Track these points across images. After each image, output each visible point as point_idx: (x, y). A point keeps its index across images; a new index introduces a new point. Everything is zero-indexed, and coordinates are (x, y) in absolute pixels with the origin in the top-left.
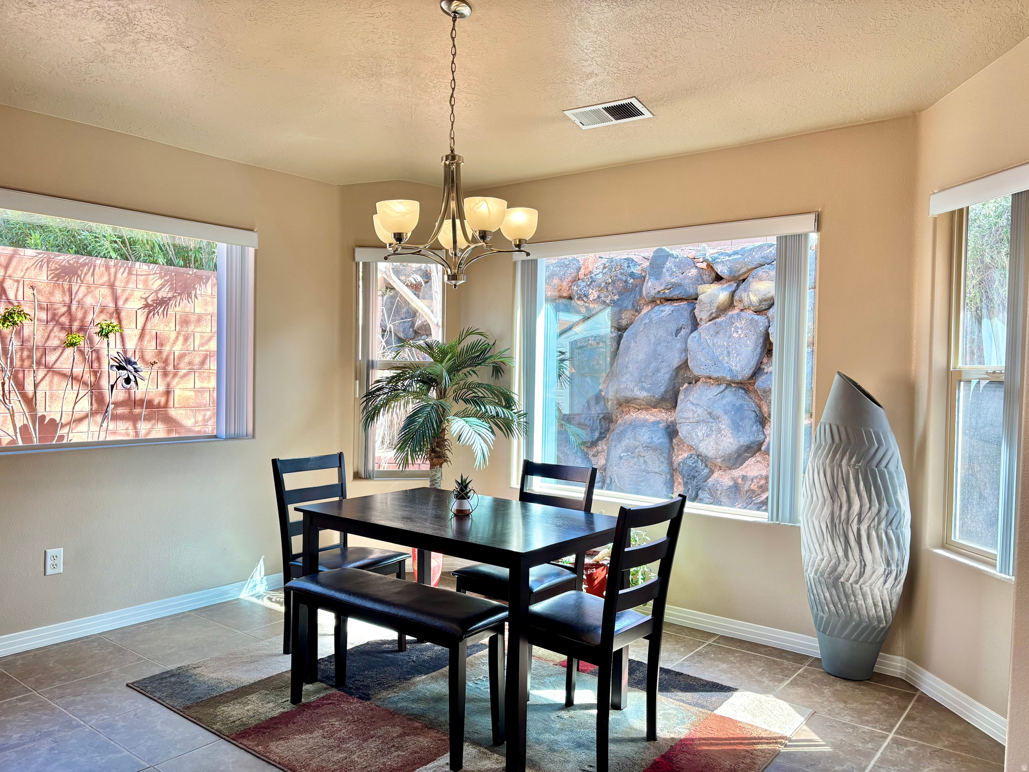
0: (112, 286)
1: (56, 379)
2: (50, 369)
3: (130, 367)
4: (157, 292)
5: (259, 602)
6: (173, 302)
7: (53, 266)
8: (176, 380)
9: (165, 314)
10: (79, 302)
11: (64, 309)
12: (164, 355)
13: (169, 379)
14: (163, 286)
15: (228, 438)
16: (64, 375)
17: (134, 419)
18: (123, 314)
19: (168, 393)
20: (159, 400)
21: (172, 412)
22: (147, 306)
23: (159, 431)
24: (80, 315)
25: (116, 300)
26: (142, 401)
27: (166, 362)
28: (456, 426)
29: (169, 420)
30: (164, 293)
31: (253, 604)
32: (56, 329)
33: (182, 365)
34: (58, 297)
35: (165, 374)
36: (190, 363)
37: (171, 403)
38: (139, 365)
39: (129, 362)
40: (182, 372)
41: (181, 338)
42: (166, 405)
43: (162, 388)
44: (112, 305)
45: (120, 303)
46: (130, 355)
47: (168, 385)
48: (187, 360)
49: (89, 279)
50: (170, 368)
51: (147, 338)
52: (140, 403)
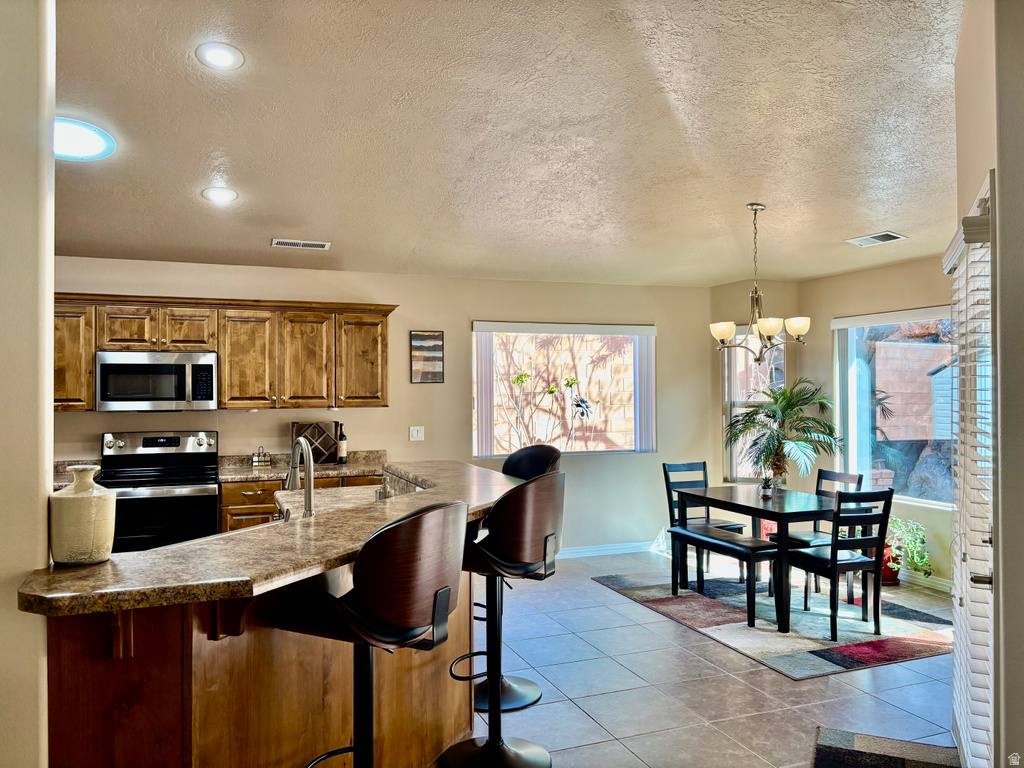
0: (571, 350)
1: (541, 413)
2: (537, 407)
3: (583, 405)
4: (598, 352)
5: (661, 554)
6: (609, 358)
7: (538, 341)
8: (611, 412)
9: (604, 367)
10: (553, 363)
11: (544, 368)
12: (603, 395)
13: (607, 411)
14: (603, 347)
15: (641, 452)
16: (545, 411)
17: (586, 440)
18: (578, 369)
19: (606, 422)
20: (601, 426)
21: (610, 435)
22: (593, 362)
23: (601, 447)
24: (553, 371)
25: (573, 359)
26: (591, 427)
27: (604, 400)
28: (789, 447)
29: (607, 441)
30: (604, 352)
31: (658, 555)
32: (540, 381)
33: (615, 402)
34: (541, 360)
35: (604, 409)
36: (621, 400)
37: (609, 429)
38: (589, 403)
39: (583, 401)
40: (615, 407)
41: (615, 382)
42: (605, 431)
43: (603, 418)
44: (571, 363)
45: (576, 360)
46: (583, 397)
47: (606, 416)
48: (619, 397)
49: (559, 347)
50: (608, 404)
51: (592, 384)
52: (589, 429)
